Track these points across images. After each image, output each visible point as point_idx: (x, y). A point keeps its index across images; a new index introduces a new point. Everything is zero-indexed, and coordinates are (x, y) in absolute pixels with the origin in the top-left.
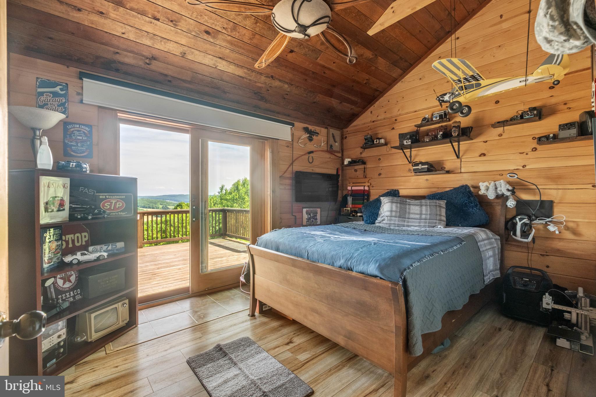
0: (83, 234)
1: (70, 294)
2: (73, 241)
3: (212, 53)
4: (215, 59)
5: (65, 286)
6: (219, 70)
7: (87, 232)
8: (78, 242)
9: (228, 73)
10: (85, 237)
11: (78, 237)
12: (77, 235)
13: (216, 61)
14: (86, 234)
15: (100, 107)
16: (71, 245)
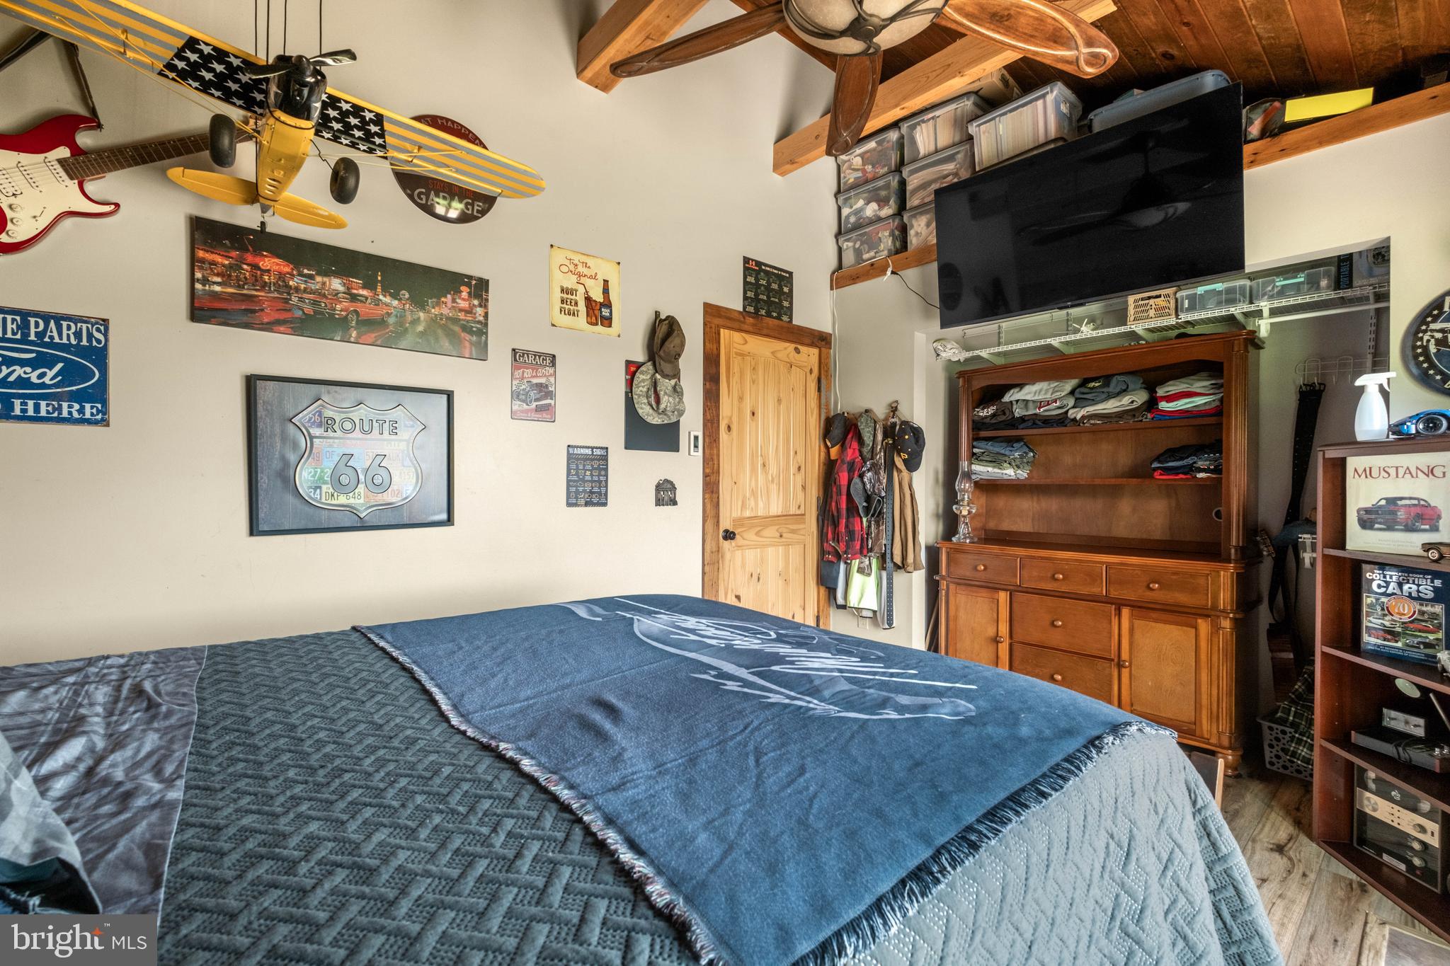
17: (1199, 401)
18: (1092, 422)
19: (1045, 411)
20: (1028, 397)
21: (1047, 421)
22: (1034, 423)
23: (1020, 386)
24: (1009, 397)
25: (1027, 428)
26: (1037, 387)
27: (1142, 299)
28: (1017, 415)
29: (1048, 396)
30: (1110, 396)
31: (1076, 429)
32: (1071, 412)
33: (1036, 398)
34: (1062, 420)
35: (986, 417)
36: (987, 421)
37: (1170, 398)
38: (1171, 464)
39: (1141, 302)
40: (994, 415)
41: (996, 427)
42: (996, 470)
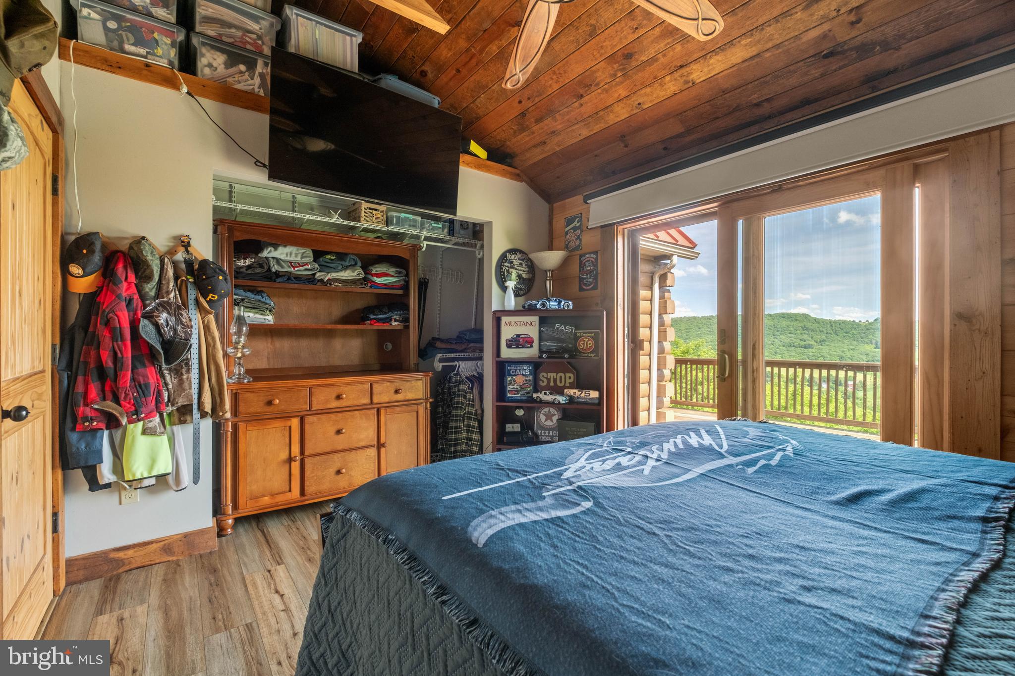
0: (568, 375)
1: (549, 433)
2: (555, 380)
3: (664, 72)
4: (678, 74)
5: (546, 423)
6: (703, 83)
7: (573, 374)
8: (561, 382)
9: (722, 74)
10: (570, 378)
11: (561, 377)
12: (560, 374)
13: (681, 76)
14: (571, 375)
15: (602, 227)
16: (552, 384)
17: (393, 280)
18: (337, 284)
19: (298, 270)
20: (283, 257)
21: (298, 279)
22: (289, 279)
23: (276, 246)
24: (267, 253)
25: (283, 282)
26: (289, 249)
27: (370, 209)
28: (273, 270)
29: (299, 259)
30: (345, 268)
31: (325, 288)
32: (318, 275)
33: (288, 258)
34: (311, 280)
35: (242, 267)
36: (244, 270)
37: (379, 275)
38: (381, 316)
39: (368, 210)
40: (249, 267)
41: (252, 277)
42: (258, 316)
